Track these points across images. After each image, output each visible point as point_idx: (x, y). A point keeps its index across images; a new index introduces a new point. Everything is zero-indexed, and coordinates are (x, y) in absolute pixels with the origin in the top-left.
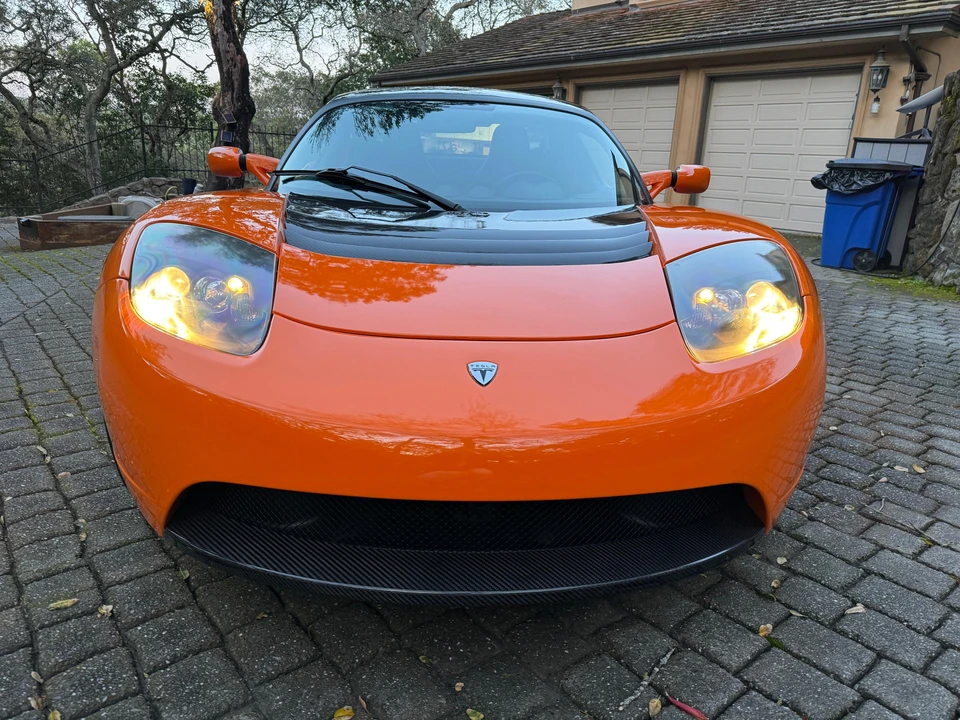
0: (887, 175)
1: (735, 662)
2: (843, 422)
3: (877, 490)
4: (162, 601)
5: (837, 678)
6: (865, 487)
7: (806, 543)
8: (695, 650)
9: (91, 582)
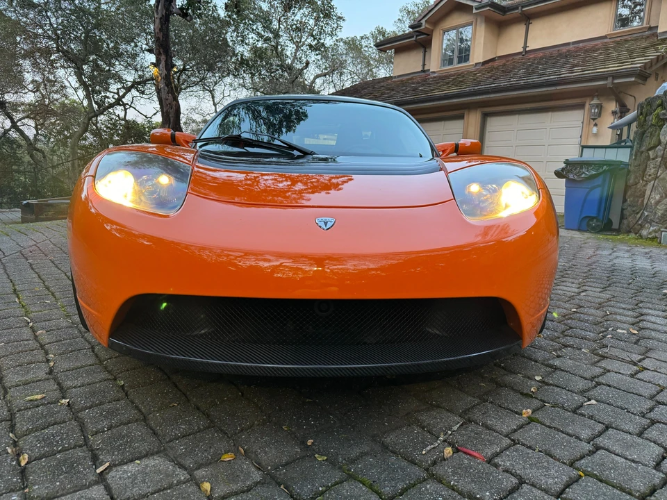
0: (605, 167)
1: (505, 430)
2: (581, 307)
3: (605, 341)
4: (104, 397)
5: (578, 438)
6: (597, 340)
7: (556, 369)
8: (477, 423)
9: (55, 387)
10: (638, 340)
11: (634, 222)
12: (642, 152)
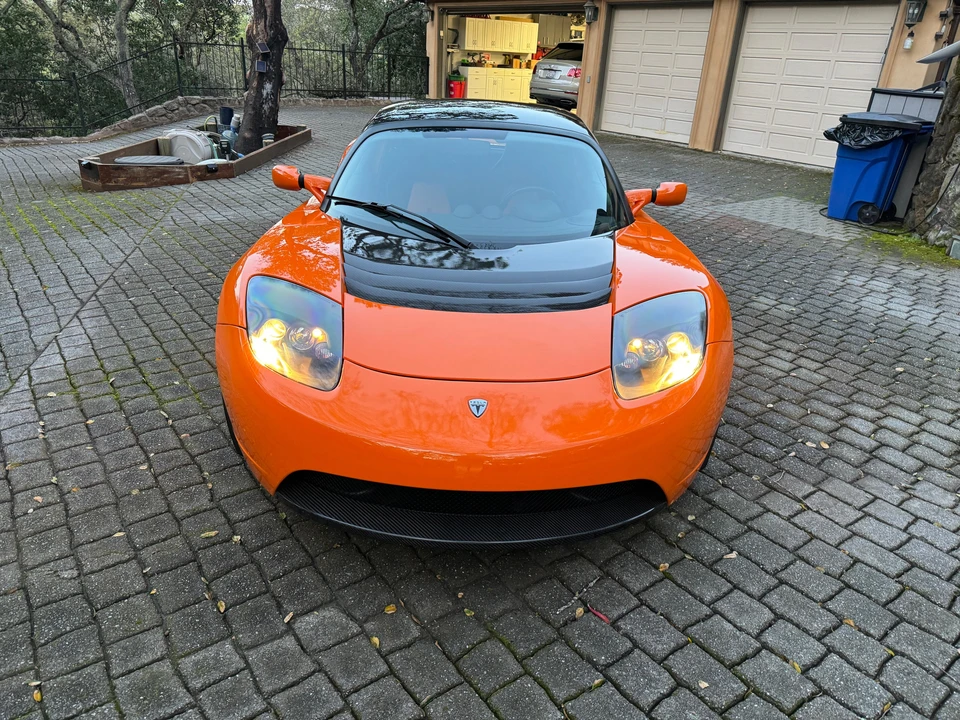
0: (897, 133)
1: (637, 587)
2: (781, 399)
3: (783, 463)
4: (271, 534)
5: (702, 601)
6: (776, 460)
7: (713, 505)
8: (613, 578)
9: (223, 520)
10: (823, 460)
11: (922, 218)
12: (952, 117)
